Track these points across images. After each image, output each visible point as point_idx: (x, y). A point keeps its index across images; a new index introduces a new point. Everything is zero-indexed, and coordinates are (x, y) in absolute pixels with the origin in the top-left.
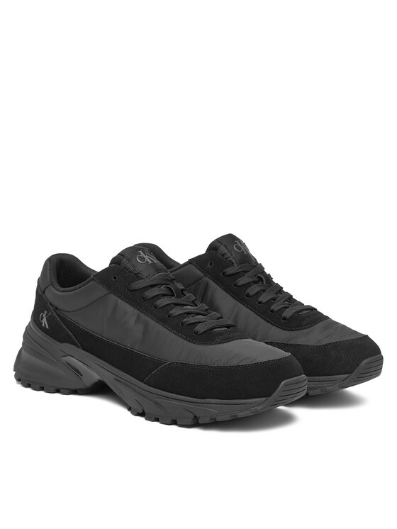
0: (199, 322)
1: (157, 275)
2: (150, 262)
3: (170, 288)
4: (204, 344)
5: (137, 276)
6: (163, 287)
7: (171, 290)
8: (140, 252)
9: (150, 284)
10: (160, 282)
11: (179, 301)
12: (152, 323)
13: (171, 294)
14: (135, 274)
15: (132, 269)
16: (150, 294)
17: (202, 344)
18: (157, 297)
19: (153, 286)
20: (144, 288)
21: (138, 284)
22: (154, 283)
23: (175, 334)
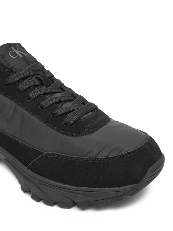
0: (69, 112)
1: (29, 67)
2: (21, 56)
3: (40, 79)
4: (75, 136)
5: (11, 71)
6: (34, 78)
7: (41, 80)
8: (12, 48)
9: (22, 77)
10: (31, 74)
11: (49, 90)
12: (28, 114)
13: (41, 83)
14: (9, 69)
15: (6, 65)
16: (23, 86)
17: (73, 136)
18: (29, 89)
19: (25, 78)
20: (18, 81)
21: (13, 78)
22: (26, 75)
23: (48, 125)
